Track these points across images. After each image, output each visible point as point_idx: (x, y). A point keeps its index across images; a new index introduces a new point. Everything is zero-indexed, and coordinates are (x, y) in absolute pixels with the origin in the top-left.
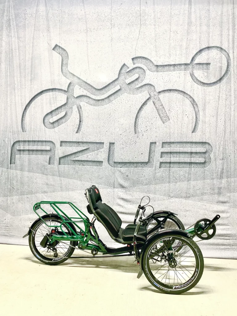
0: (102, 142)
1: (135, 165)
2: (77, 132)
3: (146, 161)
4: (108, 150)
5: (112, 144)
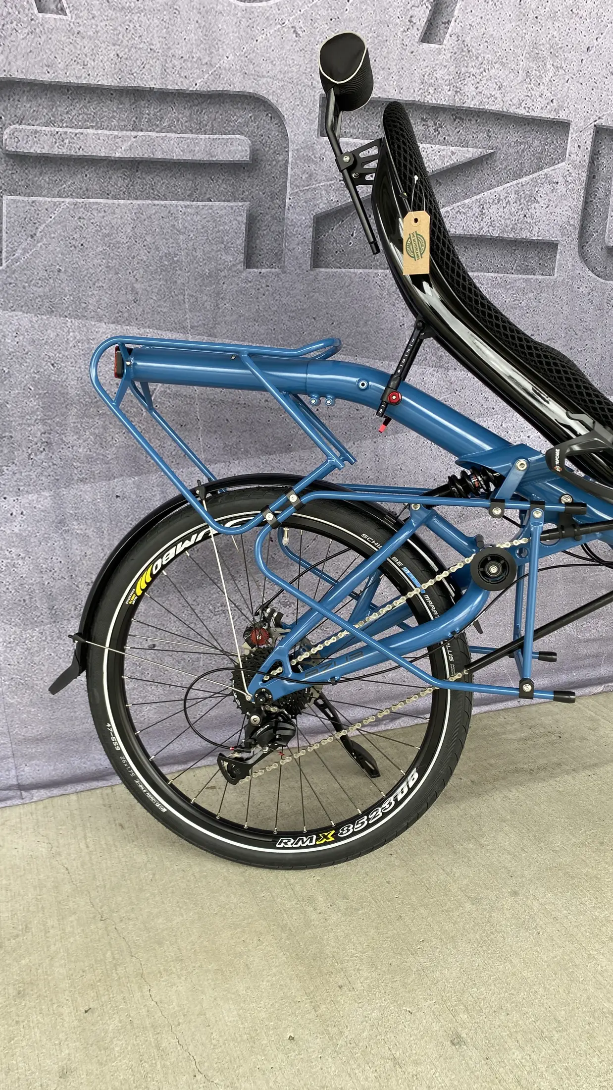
4: (585, 176)
5: (607, 136)
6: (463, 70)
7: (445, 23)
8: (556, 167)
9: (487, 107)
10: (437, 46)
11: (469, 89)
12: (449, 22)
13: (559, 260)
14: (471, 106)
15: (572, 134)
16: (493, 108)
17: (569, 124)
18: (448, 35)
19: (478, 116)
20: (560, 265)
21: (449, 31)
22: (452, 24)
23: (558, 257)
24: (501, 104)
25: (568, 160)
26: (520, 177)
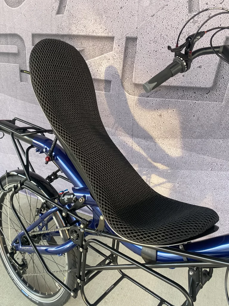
0: (110, 35)
1: (180, 93)
2: (58, 13)
3: (208, 86)
4: (122, 56)
5: (131, 41)
6: (71, 22)
7: (64, 7)
8: (108, 53)
9: (80, 34)
10: (62, 15)
11: (74, 28)
12: (65, 6)
13: (112, 87)
14: (75, 34)
15: (115, 41)
16: (82, 34)
17: (114, 37)
18: (65, 11)
19: (77, 37)
20: (113, 89)
21: (66, 9)
22: (66, 7)
23: (111, 86)
24: (86, 32)
25: (114, 50)
26: (95, 57)
